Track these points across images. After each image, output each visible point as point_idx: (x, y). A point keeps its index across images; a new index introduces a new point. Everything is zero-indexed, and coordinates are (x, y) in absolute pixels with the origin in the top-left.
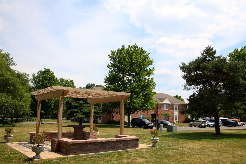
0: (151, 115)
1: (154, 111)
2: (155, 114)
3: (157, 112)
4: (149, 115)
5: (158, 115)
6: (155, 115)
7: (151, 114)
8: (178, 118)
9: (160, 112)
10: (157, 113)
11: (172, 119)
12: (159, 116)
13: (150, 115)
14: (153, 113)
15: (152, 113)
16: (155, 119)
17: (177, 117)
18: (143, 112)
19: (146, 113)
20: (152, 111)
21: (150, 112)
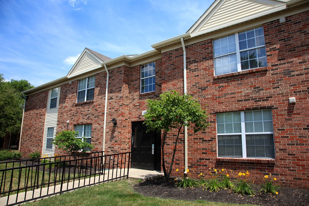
18: (89, 117)
19: (100, 115)
20: (138, 104)
21: (117, 109)
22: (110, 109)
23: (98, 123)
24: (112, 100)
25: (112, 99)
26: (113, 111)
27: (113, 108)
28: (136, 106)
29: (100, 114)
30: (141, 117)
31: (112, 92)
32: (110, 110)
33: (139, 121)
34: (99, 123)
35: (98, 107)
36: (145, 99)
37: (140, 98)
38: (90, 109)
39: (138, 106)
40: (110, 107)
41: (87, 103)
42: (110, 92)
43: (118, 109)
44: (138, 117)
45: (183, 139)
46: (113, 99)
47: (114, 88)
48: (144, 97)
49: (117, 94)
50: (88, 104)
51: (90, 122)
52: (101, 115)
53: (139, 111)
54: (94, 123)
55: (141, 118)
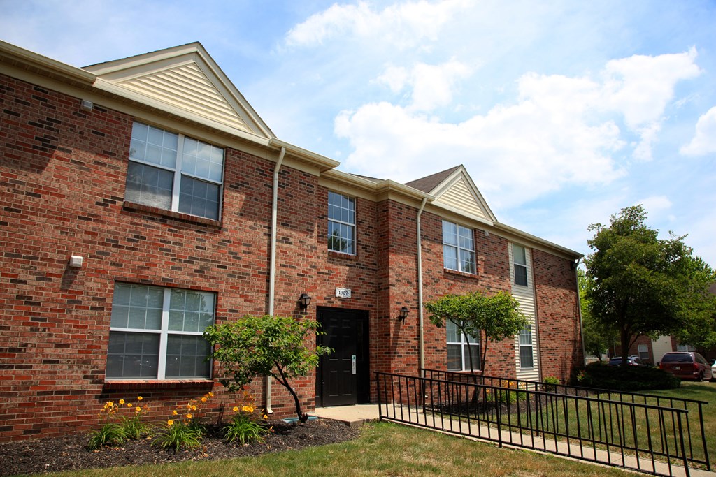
0: (311, 311)
1: (344, 270)
2: (358, 306)
3: (382, 288)
4: (292, 306)
5: (394, 315)
6: (363, 316)
7: (317, 299)
8: (540, 353)
9: (412, 292)
10: (386, 299)
11: (506, 356)
12: (406, 334)
13: (302, 306)
14: (341, 292)
15: (323, 290)
16: (364, 365)
17: (534, 345)
18: (202, 267)
19: (249, 275)
20: (326, 271)
21: (303, 271)
22: (284, 266)
23: (242, 296)
24: (288, 245)
25: (286, 243)
26: (294, 273)
27: (293, 267)
28: (322, 273)
29: (250, 271)
30: (332, 299)
31: (288, 225)
32: (284, 269)
33: (328, 306)
34: (246, 296)
35: (243, 248)
36: (341, 265)
37: (330, 260)
38: (207, 245)
39: (326, 274)
40: (284, 262)
41: (194, 223)
42: (284, 223)
43: (307, 273)
44: (326, 298)
45: (417, 348)
46: (291, 243)
47: (293, 218)
48: (338, 261)
49: (302, 236)
50: (199, 228)
51: (212, 285)
52: (253, 275)
53: (328, 286)
54: (226, 291)
55: (333, 302)
